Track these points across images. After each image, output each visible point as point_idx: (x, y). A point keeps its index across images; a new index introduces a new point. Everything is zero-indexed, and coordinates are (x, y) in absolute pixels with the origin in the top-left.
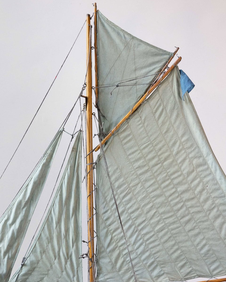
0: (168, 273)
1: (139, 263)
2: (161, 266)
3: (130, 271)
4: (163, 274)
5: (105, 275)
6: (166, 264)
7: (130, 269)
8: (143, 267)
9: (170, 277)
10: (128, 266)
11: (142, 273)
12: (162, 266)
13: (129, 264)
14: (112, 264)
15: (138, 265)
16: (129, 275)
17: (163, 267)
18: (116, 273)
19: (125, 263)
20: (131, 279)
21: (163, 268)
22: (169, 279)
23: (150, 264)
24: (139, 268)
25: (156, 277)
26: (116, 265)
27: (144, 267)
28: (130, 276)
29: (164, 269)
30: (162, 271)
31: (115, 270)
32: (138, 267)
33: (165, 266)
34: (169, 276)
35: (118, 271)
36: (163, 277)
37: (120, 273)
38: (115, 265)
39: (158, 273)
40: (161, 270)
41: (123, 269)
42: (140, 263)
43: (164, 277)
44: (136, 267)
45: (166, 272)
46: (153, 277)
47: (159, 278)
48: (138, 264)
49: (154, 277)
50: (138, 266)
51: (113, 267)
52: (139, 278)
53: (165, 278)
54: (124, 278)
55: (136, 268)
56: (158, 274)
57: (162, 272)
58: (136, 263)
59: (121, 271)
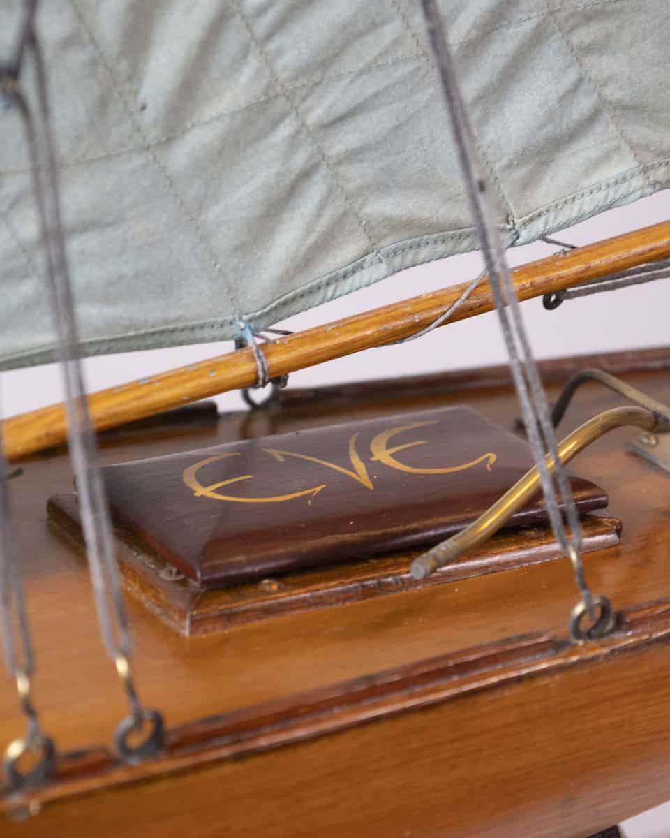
0: (632, 110)
1: (374, 26)
2: (575, 40)
3: (275, 125)
4: (592, 118)
5: (12, 206)
6: (621, 11)
7: (281, 101)
8: (410, 67)
9: (647, 148)
10: (258, 73)
11: (397, 127)
12: (584, 35)
13: (272, 46)
14: (94, 63)
15: (357, 44)
16: (274, 170)
17: (588, 49)
18: (137, 161)
19: (232, 40)
20: (286, 216)
21: (589, 60)
22: (645, 171)
23: (475, 27)
24: (370, 86)
25: (523, 156)
26: (135, 75)
27: (419, 68)
28: (280, 175)
29: (602, 66)
30: (584, 87)
31: (127, 127)
32: (361, 73)
33: (609, 36)
34: (640, 132)
35: (153, 135)
36: (586, 149)
37: (182, 155)
38: (123, 66)
39: (551, 117)
40: (572, 76)
41: (209, 112)
42: (383, 23)
43: (593, 154)
44: (339, 77)
45: (614, 93)
46: (497, 167)
47: (545, 164)
48: (361, 34)
49: (505, 161)
50: (361, 65)
51: (103, 103)
52: (360, 191)
53: (606, 158)
54: (213, 213)
55: (344, 82)
56: (542, 126)
57: (584, 104)
58: (344, 27)
59: (184, 132)
